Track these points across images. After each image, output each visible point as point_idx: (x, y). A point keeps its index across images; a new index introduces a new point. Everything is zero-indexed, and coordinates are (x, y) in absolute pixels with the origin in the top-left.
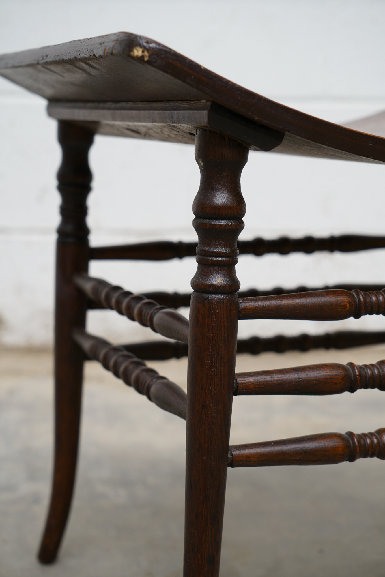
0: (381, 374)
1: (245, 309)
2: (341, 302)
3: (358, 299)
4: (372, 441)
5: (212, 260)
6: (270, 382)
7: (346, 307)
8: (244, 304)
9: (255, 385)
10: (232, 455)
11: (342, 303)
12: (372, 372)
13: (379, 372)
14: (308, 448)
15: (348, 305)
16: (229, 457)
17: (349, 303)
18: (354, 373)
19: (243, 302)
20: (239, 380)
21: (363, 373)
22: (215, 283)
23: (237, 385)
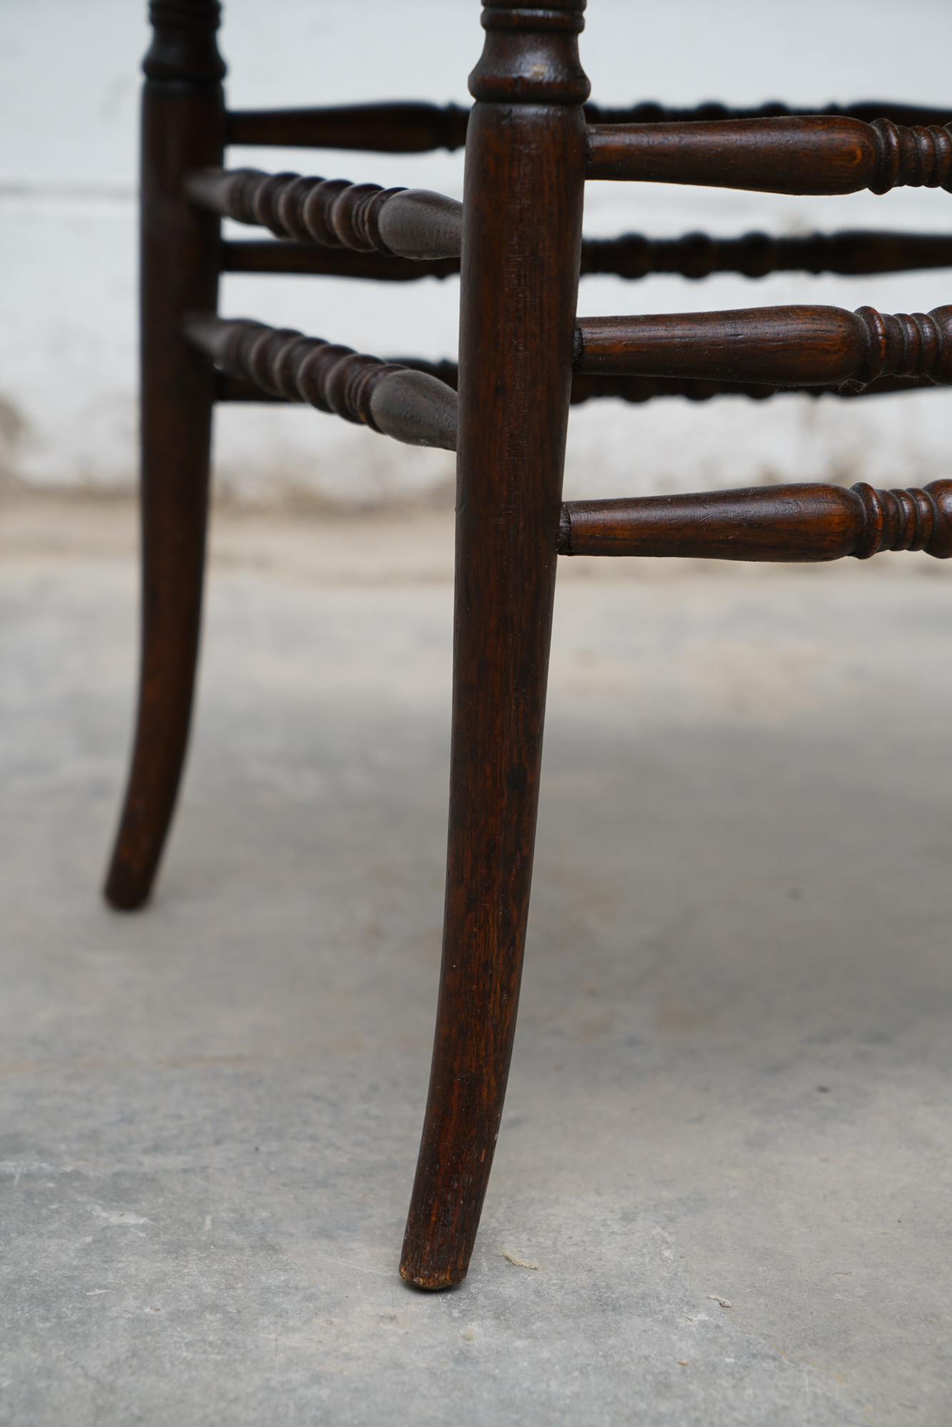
0: (940, 337)
1: (602, 150)
2: (843, 143)
3: (884, 139)
4: (915, 508)
5: (519, 16)
6: (662, 341)
7: (854, 157)
8: (599, 139)
9: (626, 345)
10: (569, 522)
11: (844, 145)
12: (918, 331)
13: (935, 331)
14: (758, 514)
15: (859, 152)
16: (562, 527)
17: (861, 147)
18: (873, 330)
19: (597, 133)
20: (587, 333)
21: (895, 332)
22: (527, 75)
23: (582, 343)
